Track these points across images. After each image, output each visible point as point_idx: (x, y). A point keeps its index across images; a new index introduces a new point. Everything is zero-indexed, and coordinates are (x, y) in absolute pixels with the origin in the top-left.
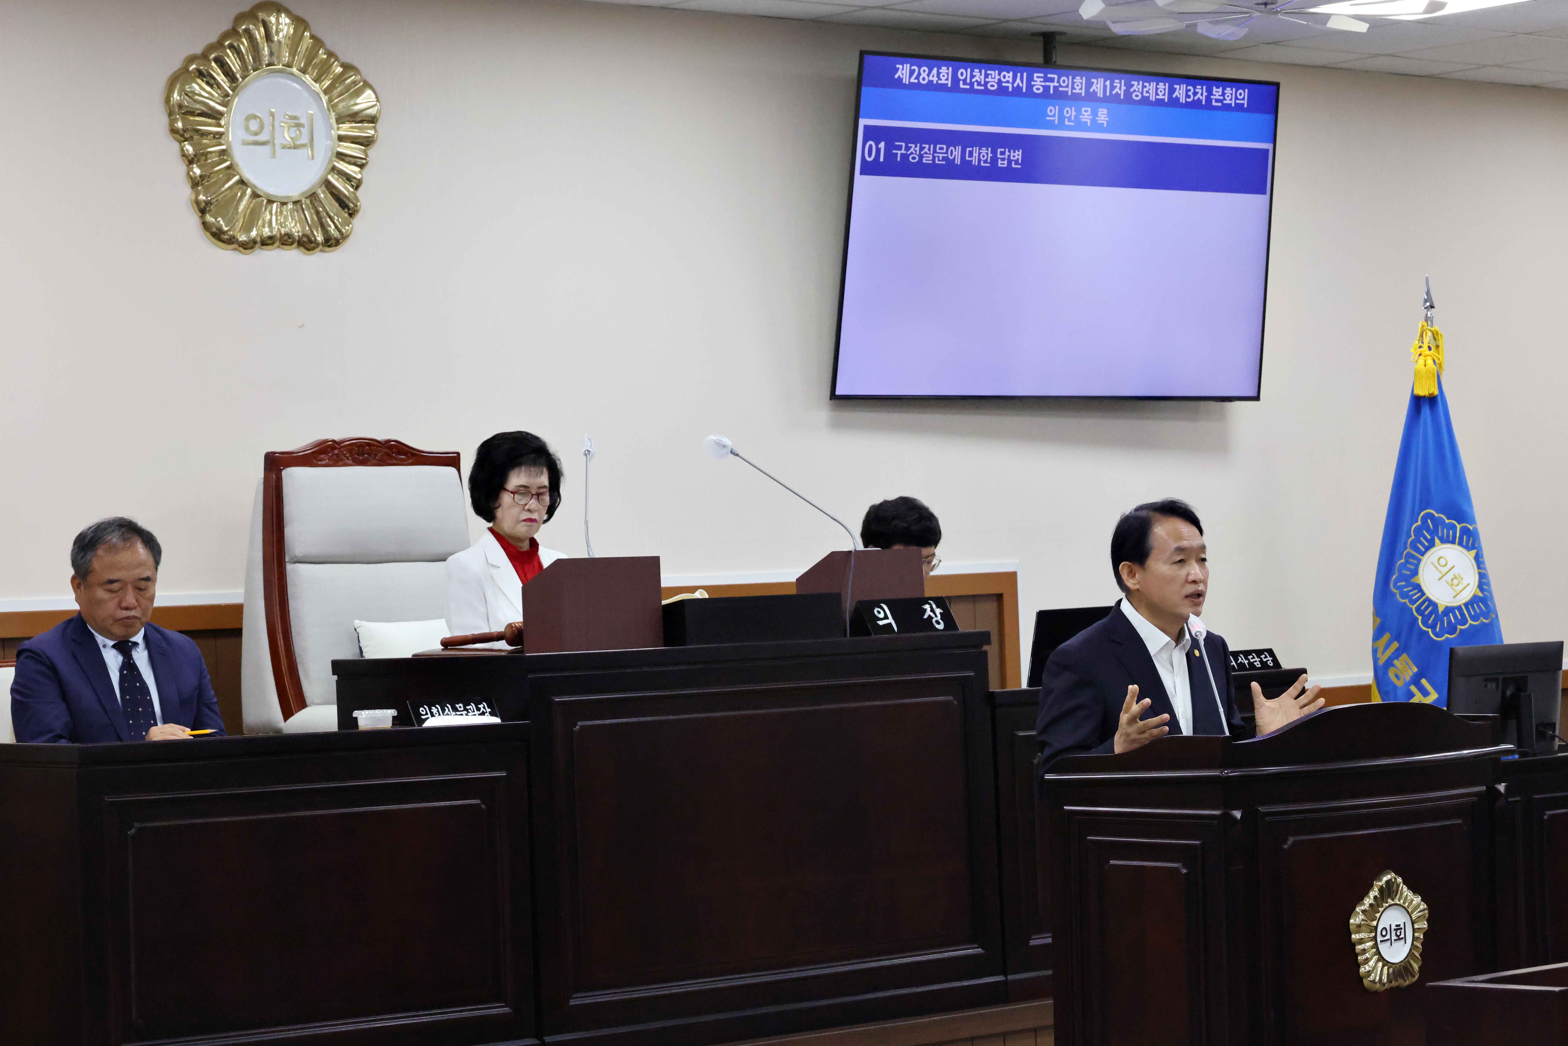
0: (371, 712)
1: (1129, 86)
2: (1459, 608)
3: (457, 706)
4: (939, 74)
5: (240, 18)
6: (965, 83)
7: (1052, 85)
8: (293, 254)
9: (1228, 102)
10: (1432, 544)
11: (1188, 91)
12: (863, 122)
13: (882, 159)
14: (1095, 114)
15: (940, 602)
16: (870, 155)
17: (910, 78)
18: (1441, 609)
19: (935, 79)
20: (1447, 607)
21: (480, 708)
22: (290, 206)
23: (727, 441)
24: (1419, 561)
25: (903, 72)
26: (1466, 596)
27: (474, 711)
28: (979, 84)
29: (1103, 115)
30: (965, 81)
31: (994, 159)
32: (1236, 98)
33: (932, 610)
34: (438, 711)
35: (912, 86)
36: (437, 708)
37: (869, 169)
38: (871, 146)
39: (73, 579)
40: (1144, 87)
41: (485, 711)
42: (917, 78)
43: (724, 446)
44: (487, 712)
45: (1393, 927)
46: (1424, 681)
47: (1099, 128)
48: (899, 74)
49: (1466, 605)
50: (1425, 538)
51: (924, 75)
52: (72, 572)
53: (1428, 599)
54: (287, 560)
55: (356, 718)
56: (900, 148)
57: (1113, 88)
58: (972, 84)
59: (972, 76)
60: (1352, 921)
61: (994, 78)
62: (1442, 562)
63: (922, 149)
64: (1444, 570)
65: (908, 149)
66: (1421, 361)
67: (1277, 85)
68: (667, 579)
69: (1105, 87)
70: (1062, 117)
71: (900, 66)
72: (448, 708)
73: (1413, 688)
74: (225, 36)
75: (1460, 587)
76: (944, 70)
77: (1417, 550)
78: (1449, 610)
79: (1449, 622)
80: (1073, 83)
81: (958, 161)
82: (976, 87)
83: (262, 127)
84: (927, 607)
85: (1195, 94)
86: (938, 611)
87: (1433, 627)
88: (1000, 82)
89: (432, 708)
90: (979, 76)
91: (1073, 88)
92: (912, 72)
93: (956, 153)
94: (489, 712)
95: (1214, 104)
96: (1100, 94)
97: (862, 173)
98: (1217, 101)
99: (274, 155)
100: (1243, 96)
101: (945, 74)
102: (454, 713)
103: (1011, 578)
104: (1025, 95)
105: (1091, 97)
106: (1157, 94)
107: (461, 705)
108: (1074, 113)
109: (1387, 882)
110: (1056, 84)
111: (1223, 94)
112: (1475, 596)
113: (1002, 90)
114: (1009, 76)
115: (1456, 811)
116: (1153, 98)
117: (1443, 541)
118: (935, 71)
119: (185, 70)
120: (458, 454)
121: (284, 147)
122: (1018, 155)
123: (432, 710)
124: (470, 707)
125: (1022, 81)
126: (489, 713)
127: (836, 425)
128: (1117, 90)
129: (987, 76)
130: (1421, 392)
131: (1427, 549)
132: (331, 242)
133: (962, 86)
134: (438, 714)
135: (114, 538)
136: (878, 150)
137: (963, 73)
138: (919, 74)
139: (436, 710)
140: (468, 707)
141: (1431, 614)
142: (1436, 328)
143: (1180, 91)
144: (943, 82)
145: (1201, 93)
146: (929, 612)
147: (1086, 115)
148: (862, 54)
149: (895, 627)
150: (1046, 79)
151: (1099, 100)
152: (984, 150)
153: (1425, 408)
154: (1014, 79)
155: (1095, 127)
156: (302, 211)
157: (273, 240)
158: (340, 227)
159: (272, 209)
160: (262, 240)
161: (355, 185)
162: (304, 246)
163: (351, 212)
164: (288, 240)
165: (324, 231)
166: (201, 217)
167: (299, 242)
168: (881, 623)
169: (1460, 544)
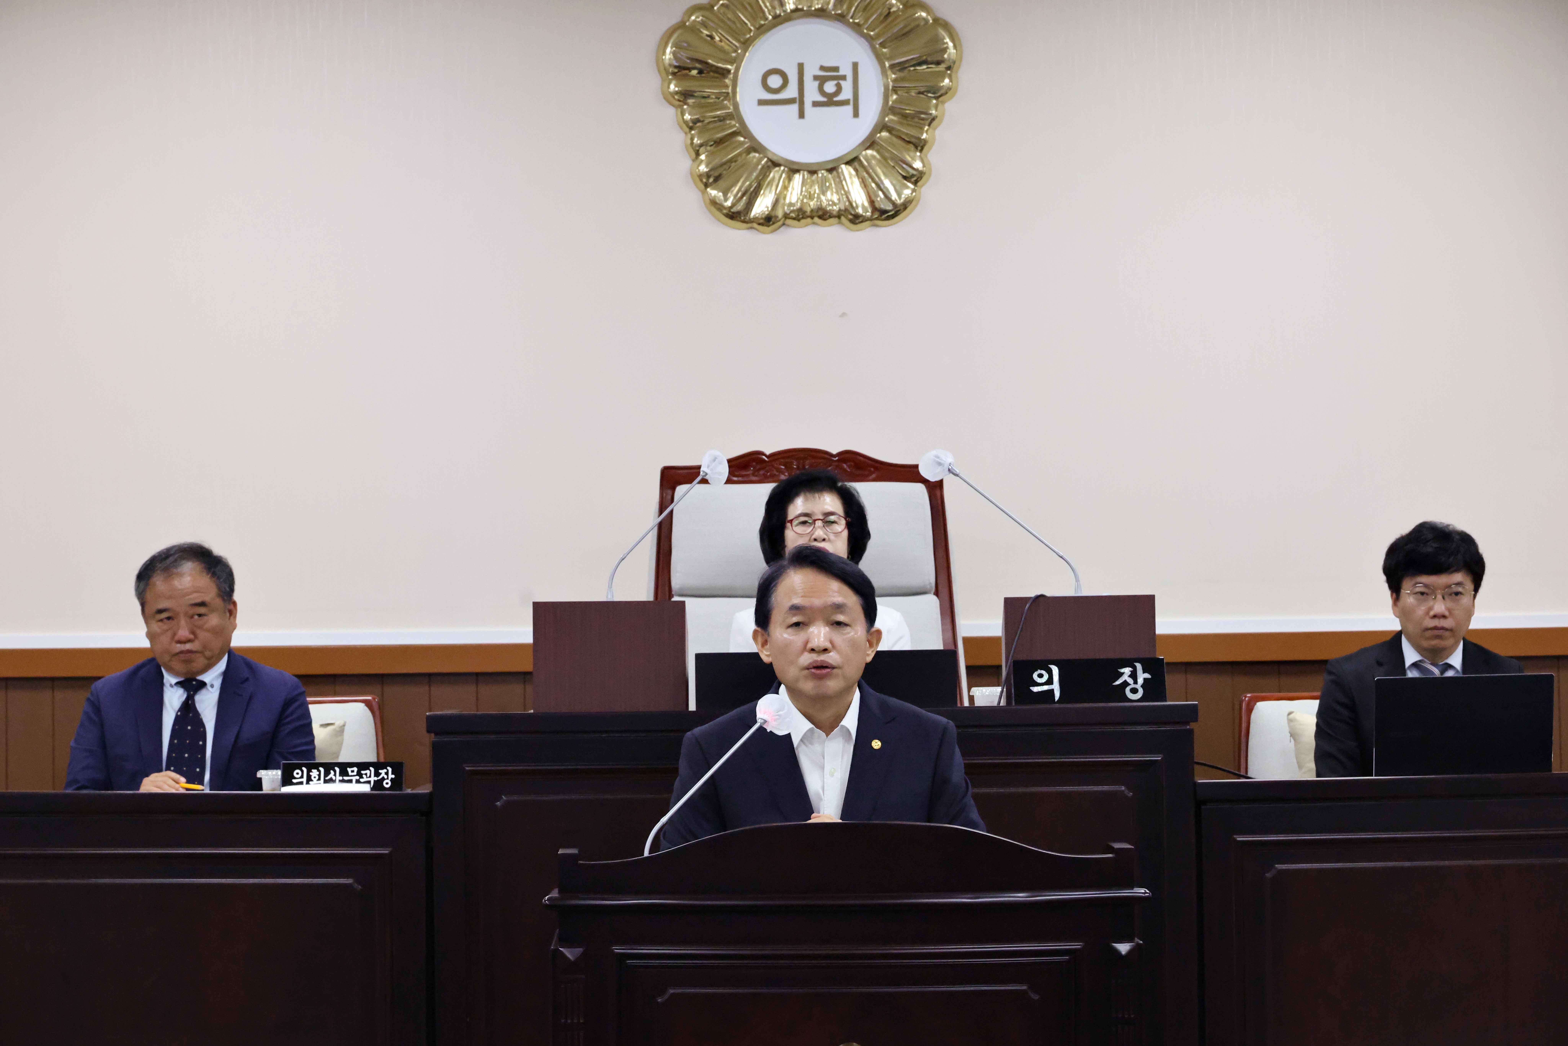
3: (349, 770)
8: (832, 231)
15: (1153, 665)
21: (381, 774)
22: (825, 173)
27: (370, 777)
33: (1134, 675)
34: (319, 775)
36: (319, 771)
41: (386, 777)
44: (388, 779)
72: (335, 771)
83: (786, 82)
84: (1127, 671)
86: (1142, 677)
89: (313, 770)
94: (392, 778)
99: (802, 115)
102: (341, 778)
107: (355, 769)
121: (816, 104)
123: (311, 773)
124: (368, 772)
126: (391, 780)
132: (884, 216)
134: (317, 777)
139: (318, 773)
140: (363, 772)
146: (1126, 679)
149: (1057, 695)
156: (840, 180)
157: (800, 215)
158: (894, 196)
159: (798, 178)
160: (786, 216)
161: (919, 145)
162: (856, 219)
163: (916, 178)
164: (823, 215)
165: (872, 202)
166: (704, 192)
167: (839, 216)
168: (1035, 689)
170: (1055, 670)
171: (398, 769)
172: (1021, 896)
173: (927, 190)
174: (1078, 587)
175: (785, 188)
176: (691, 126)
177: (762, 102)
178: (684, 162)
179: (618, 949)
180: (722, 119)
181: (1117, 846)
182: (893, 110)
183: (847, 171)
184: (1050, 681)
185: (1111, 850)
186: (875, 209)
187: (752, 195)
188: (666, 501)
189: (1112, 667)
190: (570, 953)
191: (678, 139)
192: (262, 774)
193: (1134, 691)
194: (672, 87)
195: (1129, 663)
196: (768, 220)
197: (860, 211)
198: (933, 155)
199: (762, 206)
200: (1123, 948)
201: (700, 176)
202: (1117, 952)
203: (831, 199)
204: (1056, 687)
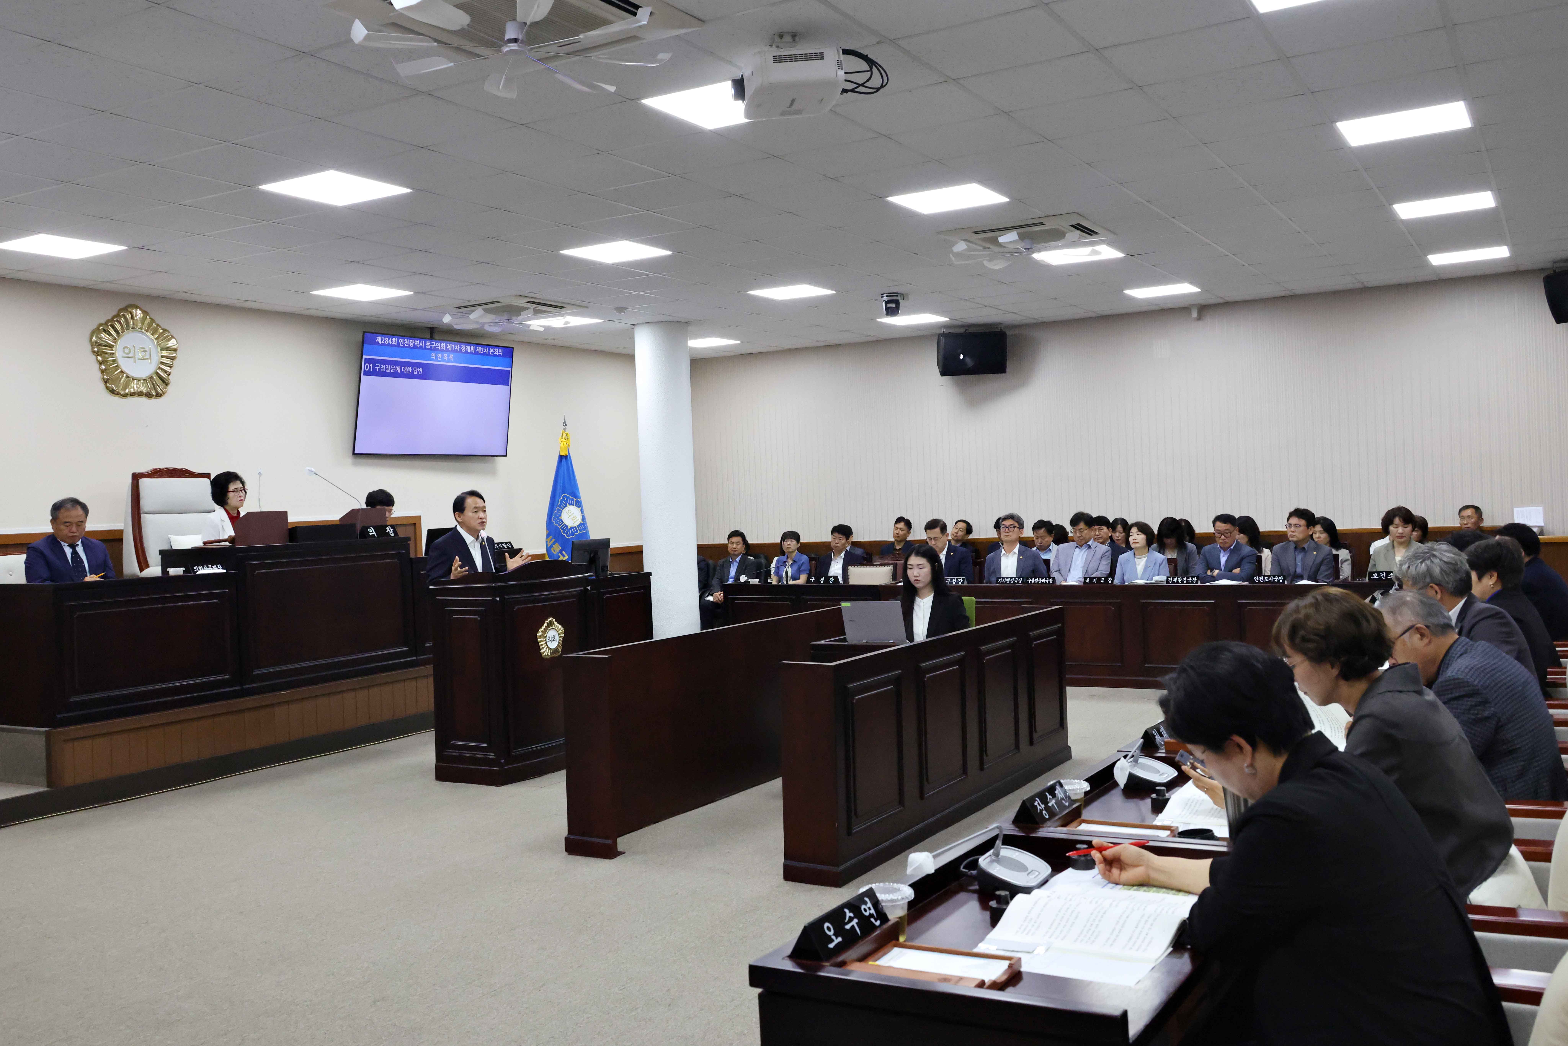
0: (175, 569)
1: (461, 347)
2: (575, 527)
4: (392, 340)
5: (121, 310)
6: (402, 344)
7: (433, 346)
8: (143, 399)
9: (495, 353)
10: (566, 506)
11: (481, 349)
12: (364, 357)
13: (371, 370)
14: (448, 356)
15: (392, 526)
16: (367, 369)
17: (382, 341)
18: (569, 528)
19: (391, 342)
20: (571, 527)
21: (218, 567)
22: (142, 381)
23: (313, 469)
24: (562, 511)
25: (379, 339)
26: (578, 523)
27: (216, 568)
28: (407, 345)
29: (451, 357)
31: (412, 371)
32: (498, 352)
33: (390, 529)
35: (382, 344)
37: (366, 373)
38: (367, 365)
39: (51, 520)
40: (466, 347)
42: (384, 342)
43: (312, 471)
44: (220, 568)
45: (552, 636)
46: (563, 552)
48: (377, 340)
49: (578, 526)
50: (564, 504)
52: (51, 518)
53: (565, 524)
54: (141, 513)
55: (168, 571)
56: (378, 366)
57: (455, 347)
58: (404, 344)
59: (404, 342)
60: (538, 635)
61: (412, 342)
62: (570, 512)
63: (386, 367)
64: (570, 514)
65: (381, 367)
66: (562, 444)
67: (513, 348)
68: (292, 519)
69: (452, 347)
70: (437, 357)
71: (378, 337)
72: (205, 567)
73: (560, 554)
74: (115, 316)
75: (576, 520)
76: (394, 339)
77: (561, 508)
78: (572, 528)
79: (572, 532)
80: (441, 345)
81: (399, 372)
82: (406, 345)
83: (130, 351)
84: (388, 528)
85: (484, 350)
86: (392, 530)
87: (566, 534)
88: (414, 344)
90: (407, 341)
91: (441, 347)
93: (399, 369)
96: (450, 349)
97: (364, 375)
98: (492, 353)
99: (135, 362)
100: (501, 351)
101: (394, 341)
102: (208, 569)
103: (419, 518)
104: (423, 349)
105: (447, 350)
107: (210, 566)
108: (441, 356)
109: (550, 621)
110: (434, 345)
111: (494, 351)
112: (581, 523)
113: (415, 347)
114: (418, 342)
115: (573, 596)
116: (469, 351)
117: (570, 505)
118: (390, 339)
119: (98, 328)
120: (210, 474)
121: (139, 359)
122: (421, 370)
123: (199, 568)
125: (422, 344)
127: (354, 464)
128: (456, 348)
129: (409, 342)
130: (563, 454)
131: (564, 507)
132: (158, 395)
133: (400, 345)
134: (201, 569)
135: (69, 505)
136: (370, 367)
137: (401, 341)
138: (385, 340)
139: (201, 567)
140: (213, 567)
141: (566, 529)
142: (567, 432)
143: (479, 349)
144: (394, 343)
145: (486, 350)
146: (388, 530)
147: (445, 356)
148: (364, 332)
150: (431, 344)
151: (450, 351)
152: (408, 368)
153: (564, 459)
154: (420, 343)
155: (449, 361)
157: (135, 394)
158: (162, 389)
159: (135, 382)
160: (131, 394)
161: (168, 374)
162: (148, 396)
163: (167, 384)
166: (104, 385)
167: (145, 394)
168: (370, 534)
169: (576, 505)
173: (172, 388)
175: (130, 385)
176: (99, 363)
177: (124, 356)
180: (110, 362)
182: (161, 363)
183: (149, 381)
186: (156, 393)
194: (96, 349)
196: (124, 395)
197: (152, 393)
198: (172, 377)
199: (124, 390)
200: (589, 588)
201: (103, 379)
203: (144, 389)
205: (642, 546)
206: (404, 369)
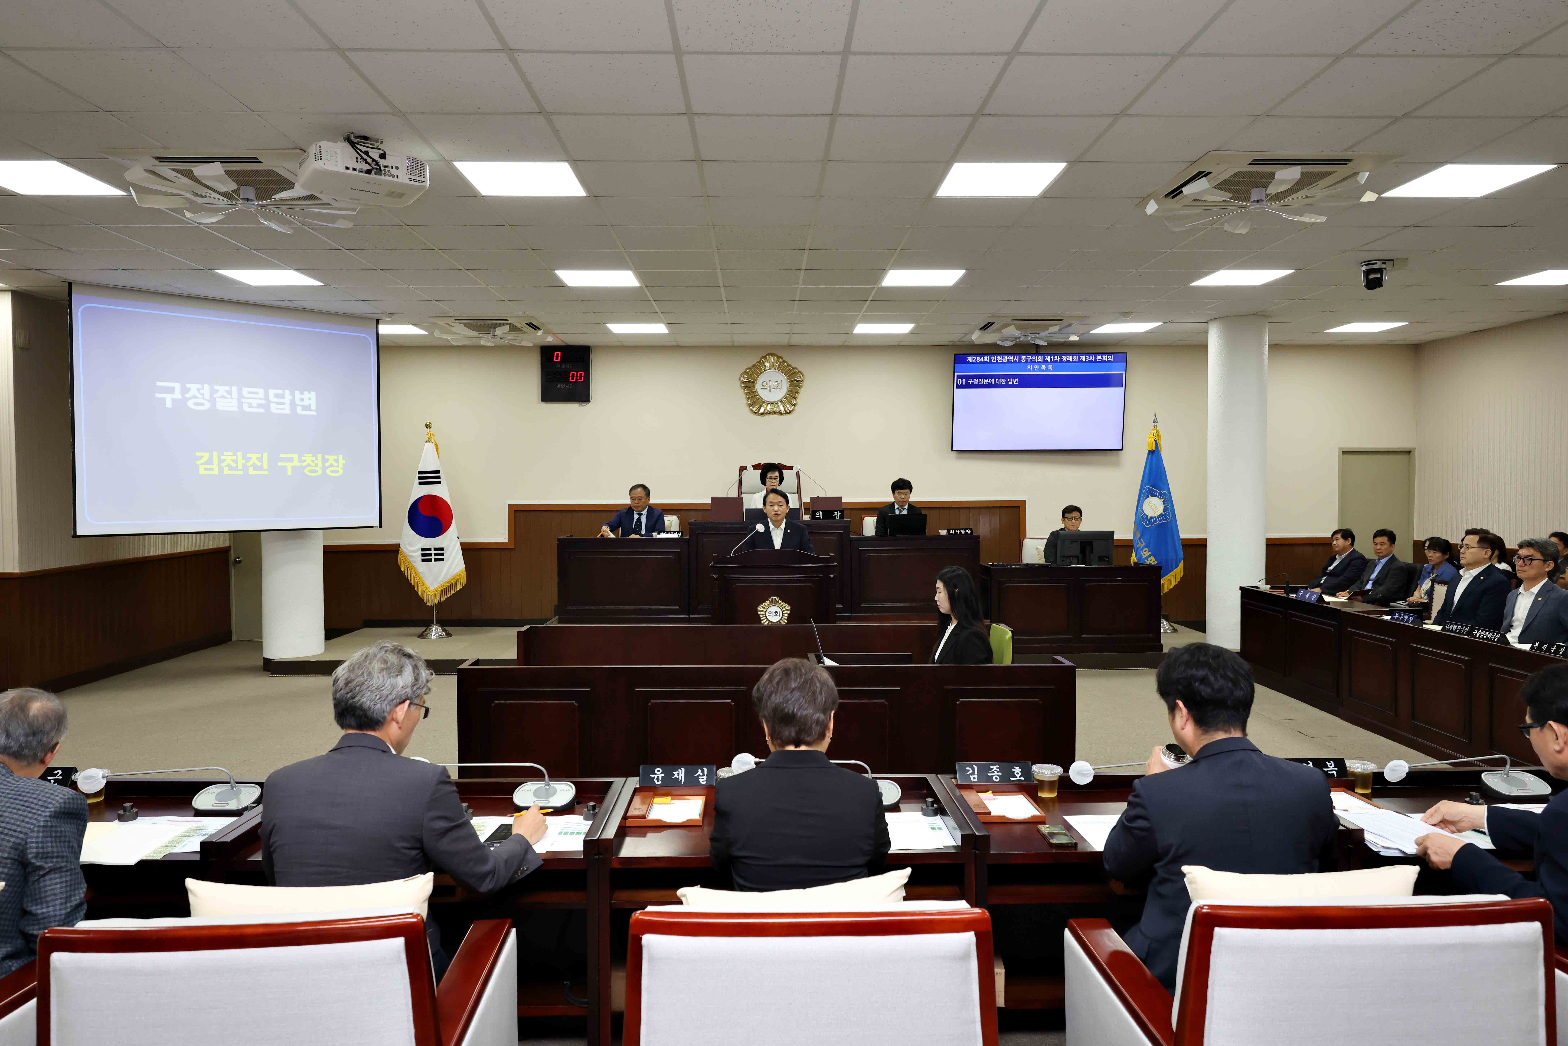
1: (1061, 357)
2: (1155, 517)
4: (984, 359)
5: (762, 358)
7: (1029, 359)
8: (777, 416)
9: (1104, 360)
10: (1148, 497)
11: (1086, 358)
12: (956, 374)
13: (964, 384)
14: (1047, 367)
15: (842, 511)
16: (959, 383)
18: (1149, 518)
19: (983, 360)
22: (775, 404)
24: (1144, 502)
25: (970, 359)
26: (1158, 513)
27: (677, 534)
28: (1000, 360)
29: (1050, 367)
30: (994, 360)
31: (1007, 382)
32: (1108, 358)
35: (973, 363)
37: (958, 387)
38: (960, 381)
40: (1067, 357)
42: (976, 360)
47: (1050, 371)
49: (1157, 516)
50: (1146, 495)
51: (978, 359)
53: (1145, 514)
56: (971, 380)
57: (1054, 358)
58: (997, 361)
59: (997, 358)
61: (1005, 359)
62: (1151, 502)
63: (979, 380)
64: (1151, 505)
65: (973, 380)
66: (1150, 440)
67: (1127, 353)
69: (1051, 359)
70: (1033, 368)
74: (758, 362)
75: (1157, 511)
76: (986, 357)
77: (1143, 498)
78: (1151, 518)
79: (1151, 521)
80: (1038, 358)
81: (993, 383)
82: (998, 361)
83: (767, 384)
84: (836, 513)
85: (1089, 358)
87: (1148, 522)
88: (1008, 359)
90: (999, 358)
91: (1038, 359)
92: (973, 359)
93: (992, 381)
94: (681, 535)
95: (1098, 361)
96: (1049, 361)
97: (957, 388)
98: (1100, 360)
99: (770, 391)
100: (1112, 357)
101: (986, 359)
103: (1024, 502)
104: (1018, 363)
105: (1045, 362)
106: (1073, 359)
107: (674, 532)
108: (1038, 367)
110: (1031, 359)
111: (1102, 358)
112: (1161, 514)
113: (1009, 362)
114: (1012, 358)
116: (1071, 360)
117: (1152, 496)
118: (982, 358)
119: (745, 372)
121: (773, 389)
122: (1016, 380)
125: (1017, 359)
127: (957, 458)
128: (1056, 359)
129: (1002, 358)
130: (1150, 449)
131: (1146, 498)
132: (788, 413)
133: (993, 361)
135: (639, 488)
136: (962, 382)
137: (993, 358)
138: (976, 359)
141: (1145, 519)
142: (1157, 429)
143: (1083, 358)
144: (986, 361)
145: (1092, 358)
146: (836, 514)
147: (1043, 367)
148: (955, 355)
149: (821, 518)
150: (1026, 358)
151: (1049, 362)
152: (1003, 380)
153: (1154, 454)
154: (1014, 358)
155: (1047, 370)
156: (778, 406)
157: (770, 413)
158: (790, 409)
159: (769, 405)
160: (767, 413)
161: (795, 398)
162: (782, 414)
163: (794, 405)
164: (774, 413)
165: (785, 410)
166: (749, 408)
167: (778, 413)
168: (817, 516)
169: (1158, 497)
170: (821, 512)
171: (682, 532)
172: (810, 565)
173: (796, 407)
174: (826, 495)
175: (767, 407)
176: (747, 393)
177: (761, 389)
178: (745, 401)
179: (725, 576)
180: (753, 392)
181: (831, 554)
182: (789, 391)
183: (780, 403)
184: (820, 515)
185: (829, 555)
186: (785, 411)
187: (760, 408)
188: (741, 474)
189: (833, 512)
190: (715, 576)
191: (744, 396)
192: (653, 533)
193: (837, 517)
194: (743, 385)
195: (837, 511)
196: (763, 414)
197: (782, 412)
198: (798, 400)
199: (762, 410)
200: (832, 576)
201: (749, 404)
202: (830, 577)
203: (776, 409)
204: (821, 516)
205: (1206, 540)
206: (998, 381)
